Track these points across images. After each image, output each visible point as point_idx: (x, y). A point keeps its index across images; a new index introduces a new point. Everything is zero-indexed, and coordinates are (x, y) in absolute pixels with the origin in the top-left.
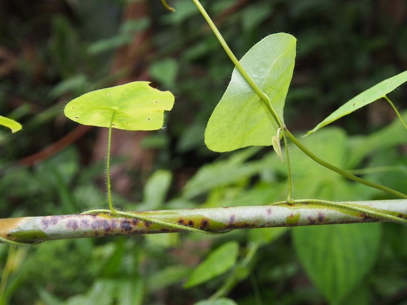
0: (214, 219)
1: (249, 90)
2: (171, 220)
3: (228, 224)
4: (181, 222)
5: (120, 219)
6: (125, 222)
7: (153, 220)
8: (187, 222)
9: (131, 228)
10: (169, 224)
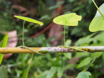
0: (91, 49)
1: (101, 16)
2: (80, 49)
3: (95, 50)
4: (83, 50)
5: (67, 48)
6: (68, 49)
7: (76, 49)
8: (84, 50)
9: (70, 51)
10: (80, 50)
